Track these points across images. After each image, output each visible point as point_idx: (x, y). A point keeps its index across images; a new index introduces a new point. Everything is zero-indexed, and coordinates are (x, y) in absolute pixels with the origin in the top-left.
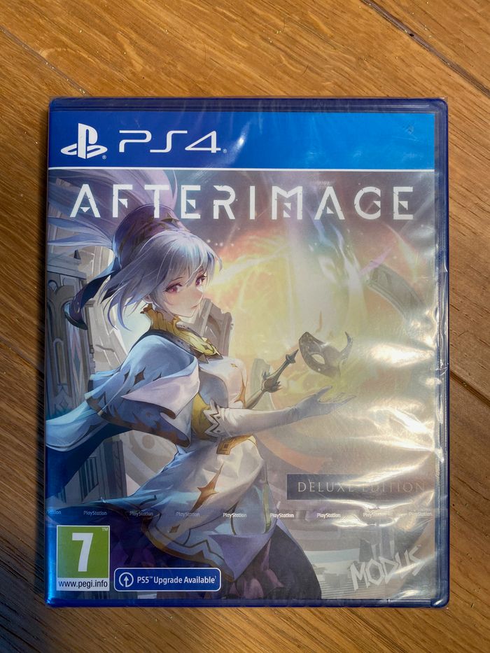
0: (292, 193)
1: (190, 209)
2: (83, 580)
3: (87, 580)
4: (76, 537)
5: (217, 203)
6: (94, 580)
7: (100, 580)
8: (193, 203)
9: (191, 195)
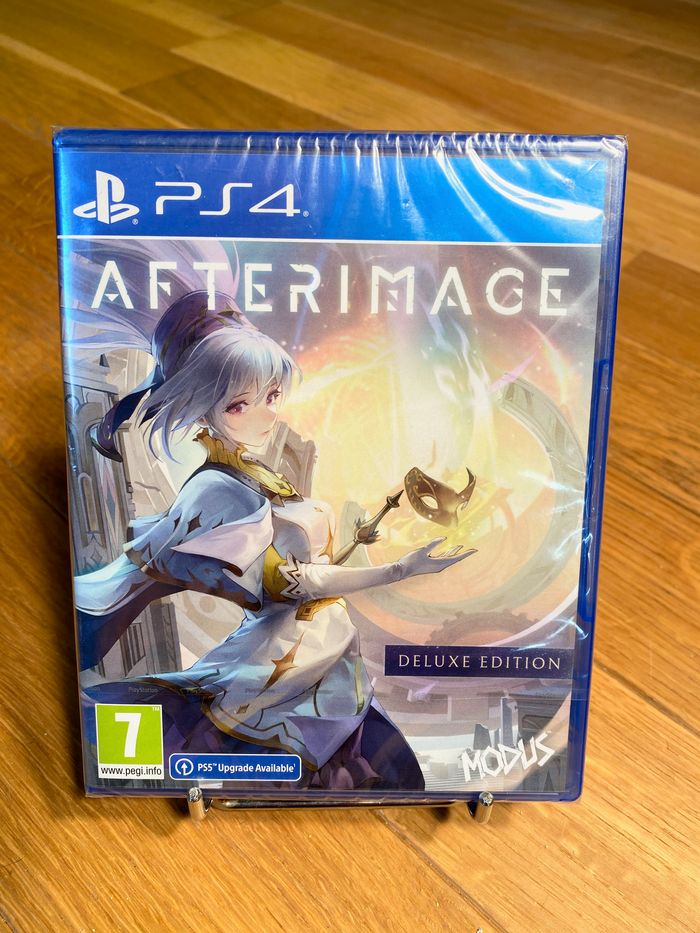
0: (399, 276)
1: (257, 298)
2: (131, 767)
3: (135, 767)
4: (120, 717)
5: (295, 289)
6: (144, 767)
7: (152, 767)
8: (261, 289)
9: (259, 277)
